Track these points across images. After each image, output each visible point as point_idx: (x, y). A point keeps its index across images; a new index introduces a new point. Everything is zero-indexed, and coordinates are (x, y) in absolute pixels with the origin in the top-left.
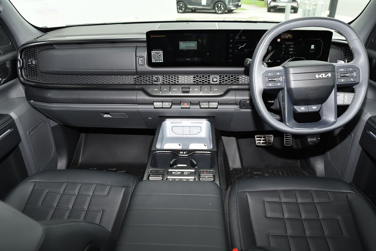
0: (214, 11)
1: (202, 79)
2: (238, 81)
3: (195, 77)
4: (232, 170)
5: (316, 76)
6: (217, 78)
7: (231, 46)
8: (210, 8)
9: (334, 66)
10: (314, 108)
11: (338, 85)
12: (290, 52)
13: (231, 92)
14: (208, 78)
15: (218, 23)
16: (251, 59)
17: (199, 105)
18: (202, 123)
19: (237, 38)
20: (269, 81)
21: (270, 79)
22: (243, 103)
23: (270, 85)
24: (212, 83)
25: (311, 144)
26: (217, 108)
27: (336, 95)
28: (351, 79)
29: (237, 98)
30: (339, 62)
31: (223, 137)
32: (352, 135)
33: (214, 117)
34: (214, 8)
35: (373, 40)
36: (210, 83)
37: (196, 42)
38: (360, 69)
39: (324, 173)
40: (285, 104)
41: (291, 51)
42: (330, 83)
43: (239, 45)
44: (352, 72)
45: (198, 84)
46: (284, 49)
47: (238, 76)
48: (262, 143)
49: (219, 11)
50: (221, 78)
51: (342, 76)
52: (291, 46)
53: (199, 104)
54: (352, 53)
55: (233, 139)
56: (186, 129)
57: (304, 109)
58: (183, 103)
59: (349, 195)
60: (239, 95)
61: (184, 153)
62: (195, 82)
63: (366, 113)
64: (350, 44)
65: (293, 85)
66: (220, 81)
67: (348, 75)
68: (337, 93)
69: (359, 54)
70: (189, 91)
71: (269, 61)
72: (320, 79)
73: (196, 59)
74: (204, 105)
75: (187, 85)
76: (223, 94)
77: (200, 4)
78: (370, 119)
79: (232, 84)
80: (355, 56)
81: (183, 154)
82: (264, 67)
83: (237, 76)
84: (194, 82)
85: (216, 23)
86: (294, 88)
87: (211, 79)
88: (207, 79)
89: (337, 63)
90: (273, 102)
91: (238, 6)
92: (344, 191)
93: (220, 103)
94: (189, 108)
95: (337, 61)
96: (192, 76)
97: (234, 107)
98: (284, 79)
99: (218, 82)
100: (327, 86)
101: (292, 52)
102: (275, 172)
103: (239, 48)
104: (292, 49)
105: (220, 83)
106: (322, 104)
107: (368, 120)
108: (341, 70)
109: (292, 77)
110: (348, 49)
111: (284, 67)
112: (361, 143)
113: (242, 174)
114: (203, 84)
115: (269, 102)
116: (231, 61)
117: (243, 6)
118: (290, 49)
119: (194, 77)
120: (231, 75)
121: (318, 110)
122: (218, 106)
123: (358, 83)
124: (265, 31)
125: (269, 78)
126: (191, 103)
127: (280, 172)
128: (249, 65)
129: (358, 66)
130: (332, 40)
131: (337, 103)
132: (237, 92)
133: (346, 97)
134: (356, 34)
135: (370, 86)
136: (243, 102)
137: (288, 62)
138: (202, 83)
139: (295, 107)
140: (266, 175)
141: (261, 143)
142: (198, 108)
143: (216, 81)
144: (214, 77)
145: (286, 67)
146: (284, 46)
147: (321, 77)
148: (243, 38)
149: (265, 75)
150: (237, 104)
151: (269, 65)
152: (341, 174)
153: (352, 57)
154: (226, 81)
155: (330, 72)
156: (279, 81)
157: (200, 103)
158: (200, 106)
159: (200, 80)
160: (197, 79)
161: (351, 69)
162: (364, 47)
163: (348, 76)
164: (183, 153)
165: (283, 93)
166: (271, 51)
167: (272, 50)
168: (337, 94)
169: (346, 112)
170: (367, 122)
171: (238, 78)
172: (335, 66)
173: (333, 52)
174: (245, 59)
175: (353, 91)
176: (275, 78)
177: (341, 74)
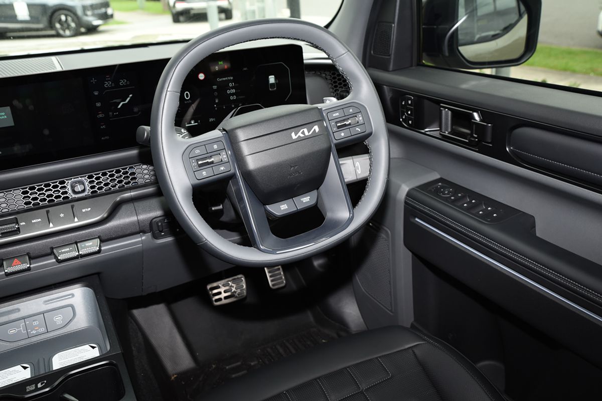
0: (53, 32)
1: (47, 193)
2: (135, 178)
3: (27, 192)
4: (175, 378)
5: (291, 137)
6: (83, 184)
7: (98, 105)
8: (40, 26)
9: (320, 111)
10: (306, 200)
11: (336, 145)
12: (231, 98)
13: (124, 208)
14: (61, 188)
15: (58, 57)
16: (149, 126)
17: (53, 256)
18: (73, 295)
19: (107, 84)
20: (200, 166)
21: (200, 163)
22: (158, 226)
23: (204, 173)
24: (74, 196)
25: (321, 270)
26: (99, 252)
27: (340, 165)
28: (357, 129)
29: (142, 217)
30: (326, 100)
31: (136, 312)
32: (387, 232)
33: (98, 274)
34: (51, 26)
35: (372, 52)
36: (67, 197)
37: (8, 109)
38: (366, 107)
39: (362, 320)
40: (245, 207)
41: (233, 94)
42: (321, 145)
43: (118, 101)
44: (354, 115)
45: (37, 207)
46: (216, 94)
47: (132, 167)
48: (226, 298)
49: (64, 31)
50: (93, 181)
51: (339, 126)
52: (230, 85)
53: (52, 253)
54: (345, 81)
55: (160, 309)
56: (34, 321)
57: (287, 207)
58: (9, 261)
59: (417, 351)
60: (145, 211)
61: (39, 385)
62: (30, 203)
63: (400, 186)
64: (337, 64)
65: (253, 163)
66: (92, 187)
67: (350, 121)
68: (340, 159)
69: (357, 80)
70: (18, 228)
71: (193, 122)
72: (300, 140)
73: (17, 149)
74: (66, 253)
75: (10, 214)
76: (105, 215)
77: (13, 18)
78: (409, 195)
79: (122, 190)
80: (352, 83)
81: (37, 389)
82: (183, 140)
83: (130, 168)
84: (26, 203)
85: (53, 58)
86: (256, 170)
87: (69, 187)
88: (58, 191)
89: (323, 103)
90: (221, 207)
91: (106, 17)
92: (407, 346)
93: (104, 238)
94: (29, 269)
95: (323, 100)
96: (19, 192)
97: (140, 239)
98: (231, 156)
99: (87, 191)
100: (318, 152)
101: (235, 97)
102: (269, 350)
103: (119, 107)
104: (234, 91)
105: (92, 192)
106: (318, 189)
107: (406, 198)
108: (334, 115)
109: (245, 148)
110: (337, 73)
111: (224, 130)
112: (407, 244)
113: (201, 379)
114: (52, 204)
115: (213, 209)
116: (107, 137)
117: (118, 16)
118: (228, 92)
119: (24, 193)
120: (115, 170)
121: (314, 202)
122: (100, 247)
123: (370, 134)
124: (165, 62)
125: (198, 160)
126: (32, 255)
127: (278, 347)
128: (148, 140)
129: (361, 103)
130: (305, 61)
131: (346, 180)
132: (139, 205)
133: (357, 164)
134: (343, 44)
135: (391, 134)
136: (157, 223)
137: (231, 117)
138: (49, 201)
139: (269, 207)
140: (252, 364)
141: (223, 298)
142: (53, 262)
143: (84, 191)
144: (76, 182)
145: (227, 129)
146: (215, 87)
147: (302, 135)
148: (122, 82)
149: (188, 156)
150: (144, 232)
151: (193, 132)
152: (392, 312)
153: (347, 87)
154: (106, 185)
155: (316, 123)
156: (221, 162)
157: (55, 251)
158: (56, 257)
159: (42, 197)
160: (34, 196)
161: (351, 110)
162: (362, 66)
163: (350, 124)
164: (36, 386)
165: (237, 183)
166: (190, 101)
167: (193, 99)
168: (340, 163)
169: (365, 194)
170: (406, 202)
171: (133, 174)
172: (321, 109)
173: (312, 83)
174: (137, 129)
175: (365, 150)
176: (211, 157)
177: (337, 123)
